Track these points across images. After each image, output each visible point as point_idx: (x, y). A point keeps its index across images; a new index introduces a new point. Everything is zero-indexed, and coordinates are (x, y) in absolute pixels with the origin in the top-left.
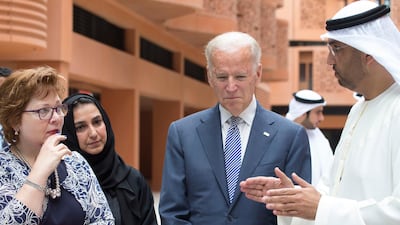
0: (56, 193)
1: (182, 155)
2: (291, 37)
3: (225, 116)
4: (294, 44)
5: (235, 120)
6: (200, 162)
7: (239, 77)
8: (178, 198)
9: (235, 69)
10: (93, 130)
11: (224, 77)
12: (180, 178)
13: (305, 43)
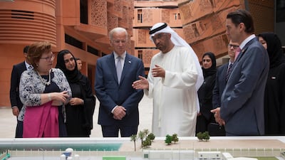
0: (49, 83)
1: (102, 69)
2: (135, 46)
3: (116, 56)
4: (136, 48)
5: (120, 57)
6: (108, 72)
7: (123, 42)
8: (101, 83)
9: (122, 39)
10: (71, 62)
11: (118, 42)
12: (101, 77)
13: (140, 48)
